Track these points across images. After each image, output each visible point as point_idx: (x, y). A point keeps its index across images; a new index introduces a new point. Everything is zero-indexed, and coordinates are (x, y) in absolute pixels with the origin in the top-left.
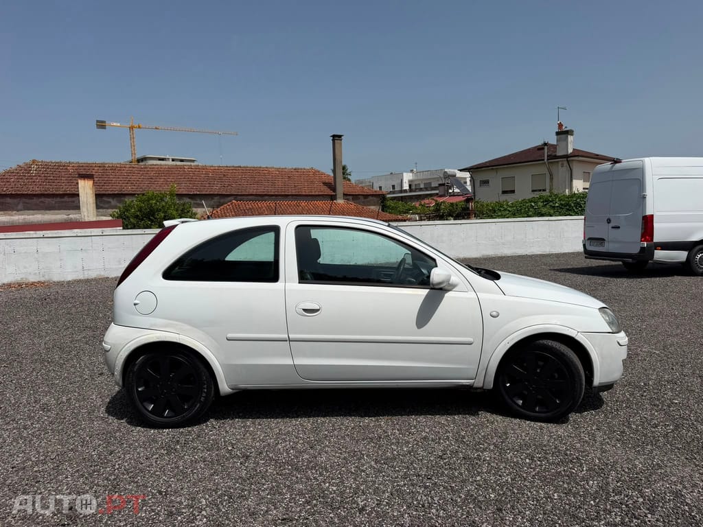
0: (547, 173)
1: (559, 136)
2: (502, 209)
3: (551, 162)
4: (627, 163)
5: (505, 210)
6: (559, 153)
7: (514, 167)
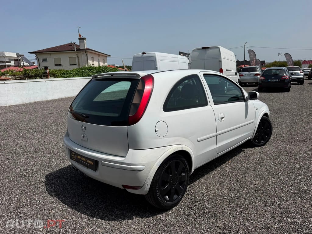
0: (76, 57)
1: (80, 40)
2: (68, 73)
3: (78, 52)
4: (148, 54)
5: (70, 73)
6: (81, 48)
7: (58, 53)
